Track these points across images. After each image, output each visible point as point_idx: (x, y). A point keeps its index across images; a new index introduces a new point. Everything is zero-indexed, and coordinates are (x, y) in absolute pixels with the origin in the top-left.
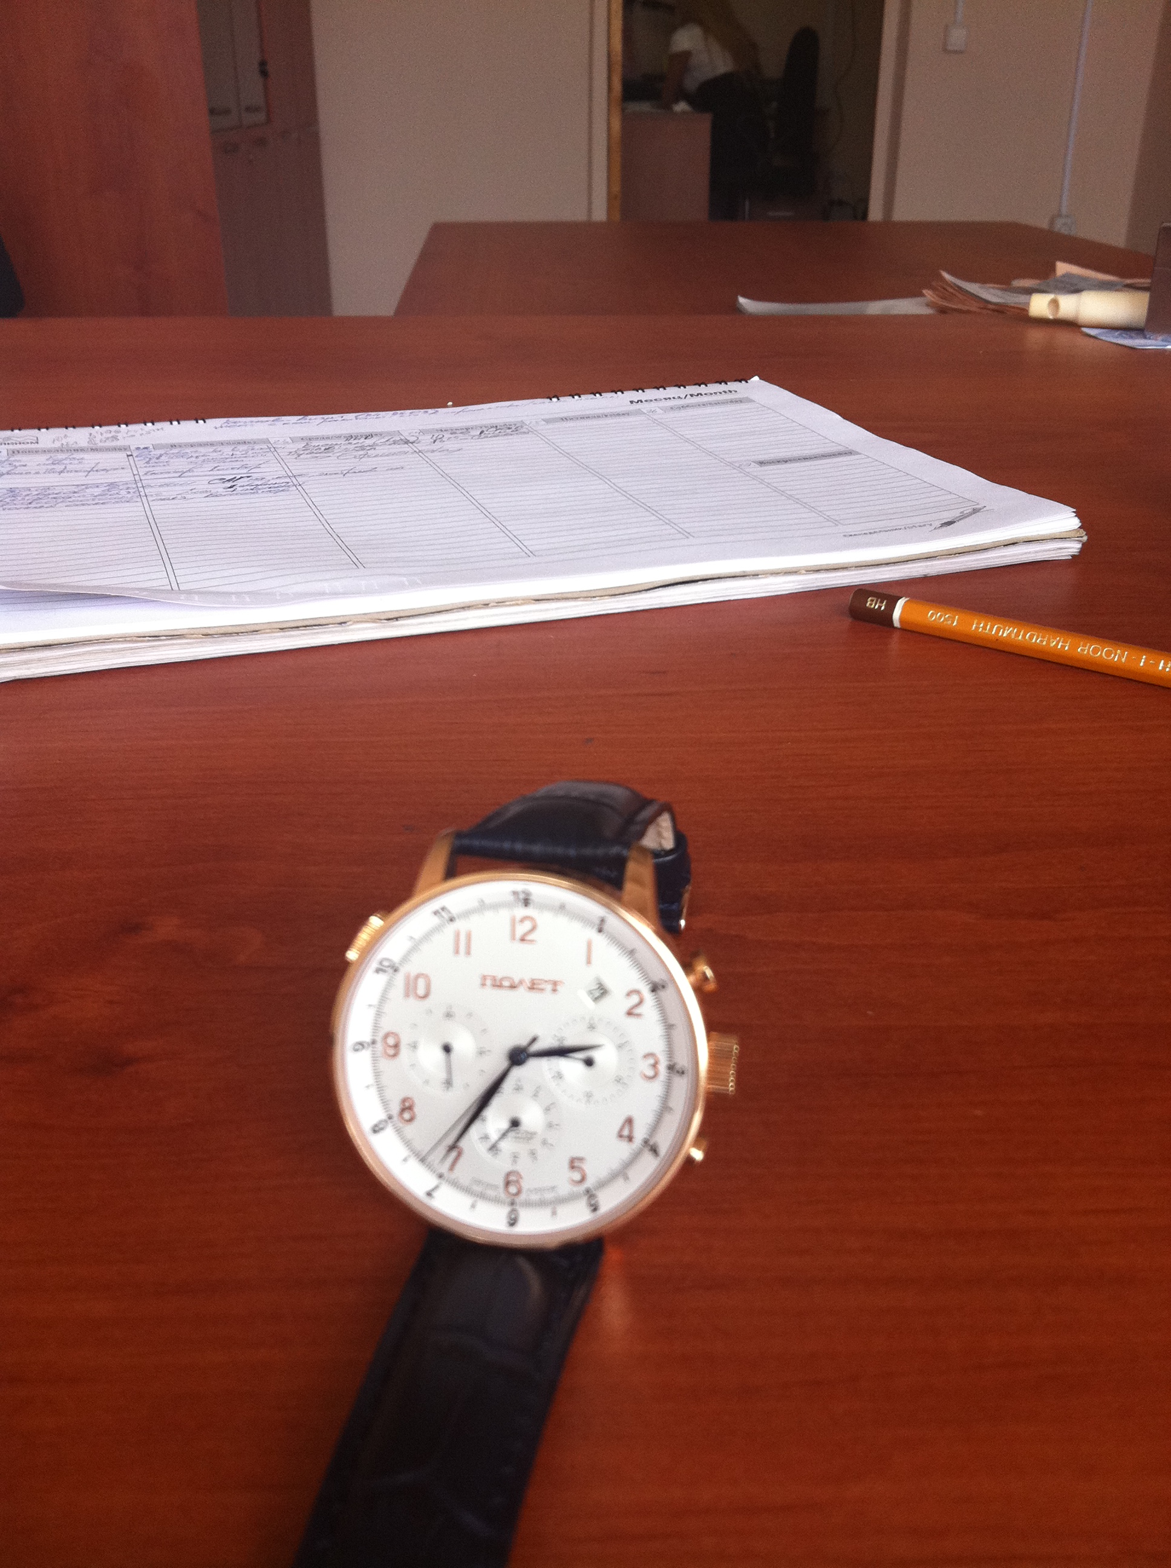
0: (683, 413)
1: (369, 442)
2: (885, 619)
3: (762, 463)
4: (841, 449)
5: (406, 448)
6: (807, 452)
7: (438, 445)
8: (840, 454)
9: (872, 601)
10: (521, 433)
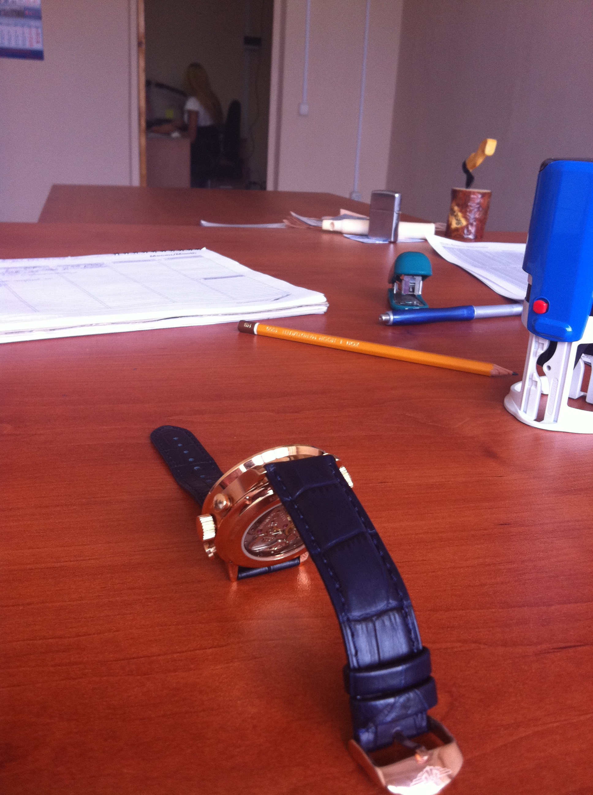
0: (173, 261)
1: (35, 269)
2: (251, 331)
3: (206, 279)
4: (237, 274)
5: (52, 272)
6: (224, 275)
7: (66, 271)
8: (237, 276)
9: (246, 324)
10: (103, 267)
